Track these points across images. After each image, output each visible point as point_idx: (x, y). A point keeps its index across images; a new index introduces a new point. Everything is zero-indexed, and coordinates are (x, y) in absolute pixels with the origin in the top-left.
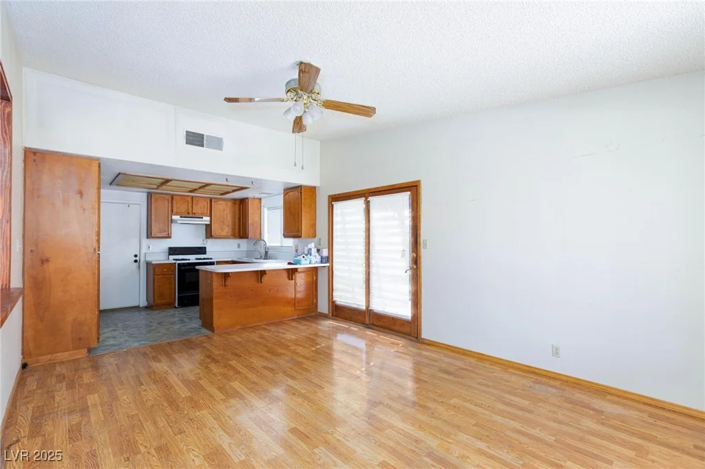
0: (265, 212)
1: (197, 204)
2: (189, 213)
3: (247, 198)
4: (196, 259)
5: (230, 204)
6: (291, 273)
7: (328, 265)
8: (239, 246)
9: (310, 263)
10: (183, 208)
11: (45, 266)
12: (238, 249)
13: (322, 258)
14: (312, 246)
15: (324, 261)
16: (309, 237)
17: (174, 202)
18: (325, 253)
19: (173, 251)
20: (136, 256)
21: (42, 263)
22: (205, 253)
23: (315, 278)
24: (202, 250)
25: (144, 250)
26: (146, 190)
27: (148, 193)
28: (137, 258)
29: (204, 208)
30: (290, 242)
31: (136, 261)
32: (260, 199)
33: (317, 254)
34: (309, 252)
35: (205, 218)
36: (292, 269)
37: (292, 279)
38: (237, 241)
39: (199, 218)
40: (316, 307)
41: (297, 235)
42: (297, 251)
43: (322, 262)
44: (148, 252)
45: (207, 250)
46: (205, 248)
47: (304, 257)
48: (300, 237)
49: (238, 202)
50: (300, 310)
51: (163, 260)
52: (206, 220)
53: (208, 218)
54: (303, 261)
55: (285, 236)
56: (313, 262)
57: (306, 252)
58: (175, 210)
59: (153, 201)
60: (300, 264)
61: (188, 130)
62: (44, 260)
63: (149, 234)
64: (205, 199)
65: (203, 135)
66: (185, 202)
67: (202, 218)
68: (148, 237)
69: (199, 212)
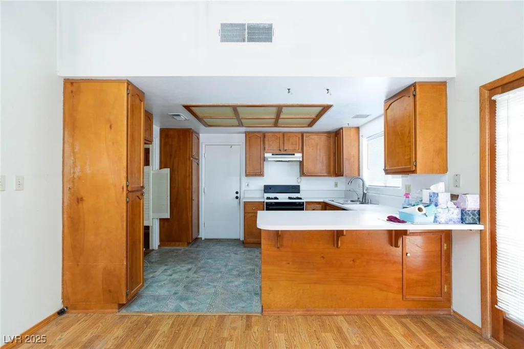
0: (364, 142)
1: (288, 140)
2: (280, 150)
3: (342, 128)
4: (290, 198)
5: (324, 138)
6: (395, 237)
7: (480, 227)
8: (336, 185)
9: (435, 221)
10: (275, 145)
11: (80, 205)
12: (336, 189)
13: (463, 212)
14: (440, 187)
15: (469, 219)
16: (432, 171)
17: (266, 139)
18: (472, 203)
19: (268, 189)
20: (237, 193)
21: (78, 202)
22: (299, 192)
23: (445, 246)
24: (296, 189)
25: (244, 187)
27: (246, 133)
28: (238, 195)
29: (296, 144)
30: (397, 181)
31: (237, 198)
32: (358, 128)
33: (451, 204)
34: (433, 200)
35: (296, 155)
36: (396, 231)
37: (397, 246)
38: (333, 180)
39: (291, 155)
40: (449, 300)
41: (408, 170)
42: (407, 195)
43: (463, 221)
44: (246, 189)
45: (301, 188)
46: (299, 186)
47: (420, 210)
48: (414, 172)
49: (332, 135)
50: (413, 300)
51: (259, 198)
52: (298, 156)
53: (300, 155)
54: (419, 217)
55: (387, 172)
56: (442, 219)
57: (426, 200)
58: (267, 148)
59: (249, 141)
60: (412, 223)
61: (223, 22)
62: (80, 200)
63: (247, 172)
64: (296, 134)
65: (243, 25)
66: (277, 138)
67: (294, 155)
68: (247, 175)
69: (291, 148)
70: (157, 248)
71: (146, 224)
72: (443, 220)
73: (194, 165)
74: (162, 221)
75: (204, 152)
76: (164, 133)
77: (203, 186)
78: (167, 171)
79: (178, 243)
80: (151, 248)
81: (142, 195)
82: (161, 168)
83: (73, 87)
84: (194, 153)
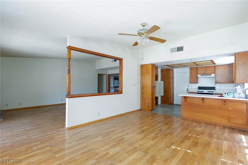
1: (208, 69)
2: (204, 73)
5: (227, 67)
9: (233, 98)
10: (202, 72)
13: (246, 95)
17: (198, 70)
19: (200, 88)
20: (187, 89)
22: (215, 90)
24: (213, 88)
25: (190, 87)
26: (189, 67)
27: (190, 68)
28: (188, 90)
29: (212, 71)
31: (187, 91)
35: (212, 75)
39: (210, 75)
43: (246, 98)
46: (215, 87)
47: (225, 93)
49: (231, 66)
51: (196, 91)
53: (214, 75)
58: (198, 73)
59: (191, 71)
60: (225, 97)
61: (171, 48)
62: (143, 88)
63: (190, 82)
64: (212, 67)
65: (176, 48)
66: (203, 69)
67: (211, 75)
68: (190, 83)
69: (209, 72)
70: (160, 104)
71: (156, 96)
72: (237, 97)
73: (171, 80)
74: (162, 96)
75: (175, 75)
76: (162, 70)
77: (175, 87)
78: (163, 82)
79: (166, 104)
80: (158, 104)
81: (155, 88)
82: (161, 81)
83: (142, 66)
84: (171, 76)
